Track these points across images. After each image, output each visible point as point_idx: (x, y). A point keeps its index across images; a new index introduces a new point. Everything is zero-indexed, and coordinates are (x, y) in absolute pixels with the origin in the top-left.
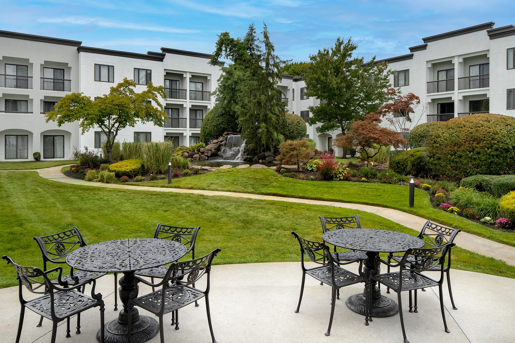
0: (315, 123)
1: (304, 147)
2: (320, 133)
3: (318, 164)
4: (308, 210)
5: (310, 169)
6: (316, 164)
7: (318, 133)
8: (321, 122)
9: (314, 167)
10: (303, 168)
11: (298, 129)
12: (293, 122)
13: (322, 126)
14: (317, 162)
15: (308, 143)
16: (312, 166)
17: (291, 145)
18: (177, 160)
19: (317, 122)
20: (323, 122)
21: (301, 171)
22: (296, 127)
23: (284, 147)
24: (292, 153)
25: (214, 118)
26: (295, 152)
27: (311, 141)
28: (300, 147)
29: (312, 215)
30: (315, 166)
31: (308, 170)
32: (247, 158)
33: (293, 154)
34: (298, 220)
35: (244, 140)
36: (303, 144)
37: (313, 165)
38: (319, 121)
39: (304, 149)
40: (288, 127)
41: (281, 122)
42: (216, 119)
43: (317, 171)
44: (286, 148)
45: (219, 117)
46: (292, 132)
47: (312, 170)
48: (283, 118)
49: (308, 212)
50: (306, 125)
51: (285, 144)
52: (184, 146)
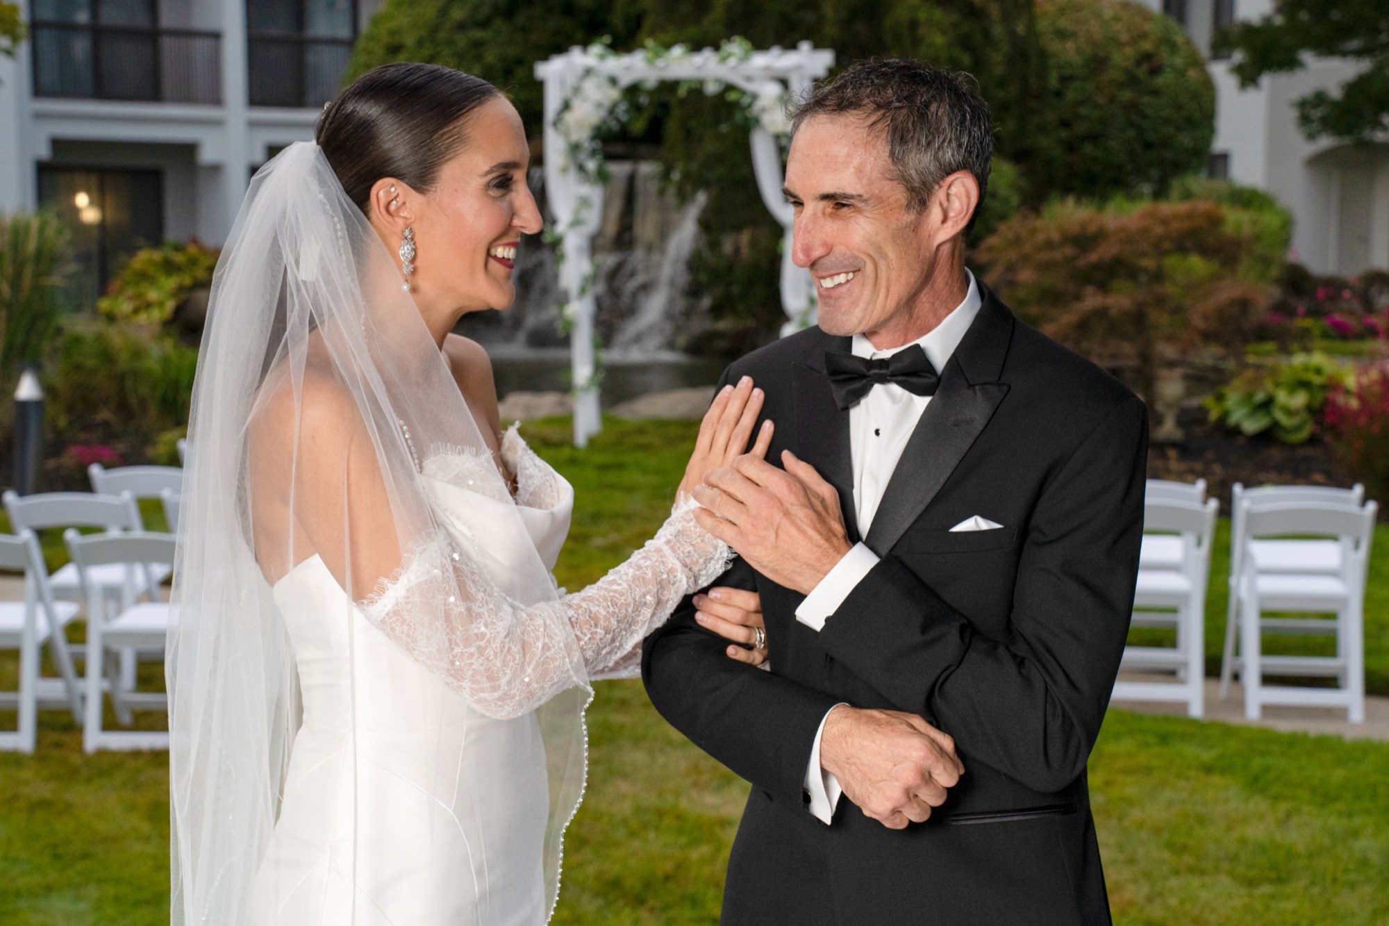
0: (1289, 63)
1: (1205, 251)
2: (1326, 142)
3: (1323, 387)
4: (1256, 784)
5: (1251, 426)
6: (1304, 385)
7: (1311, 137)
8: (1345, 54)
9: (1289, 412)
10: (1190, 418)
11: (1144, 116)
12: (1097, 63)
13: (1354, 89)
14: (1318, 371)
15: (1236, 220)
16: (1268, 404)
17: (1083, 240)
18: (107, 356)
19: (1307, 57)
20: (1359, 53)
21: (1173, 444)
22: (1126, 95)
23: (1025, 258)
24: (1092, 300)
25: (442, 35)
26: (1120, 300)
27: (1248, 199)
28: (1162, 253)
29: (1298, 837)
30: (1299, 399)
31: (1236, 431)
32: (711, 336)
33: (1101, 313)
34: (1174, 883)
35: (684, 198)
36: (1193, 233)
37: (1282, 396)
38: (1328, 47)
39: (1197, 264)
40: (1058, 94)
41: (997, 61)
42: (462, 41)
43: (1312, 441)
44: (1045, 267)
45: (484, 24)
46: (1093, 138)
47: (1268, 436)
48: (1013, 33)
49: (1259, 804)
50: (1208, 86)
51: (1034, 231)
52: (195, 241)
